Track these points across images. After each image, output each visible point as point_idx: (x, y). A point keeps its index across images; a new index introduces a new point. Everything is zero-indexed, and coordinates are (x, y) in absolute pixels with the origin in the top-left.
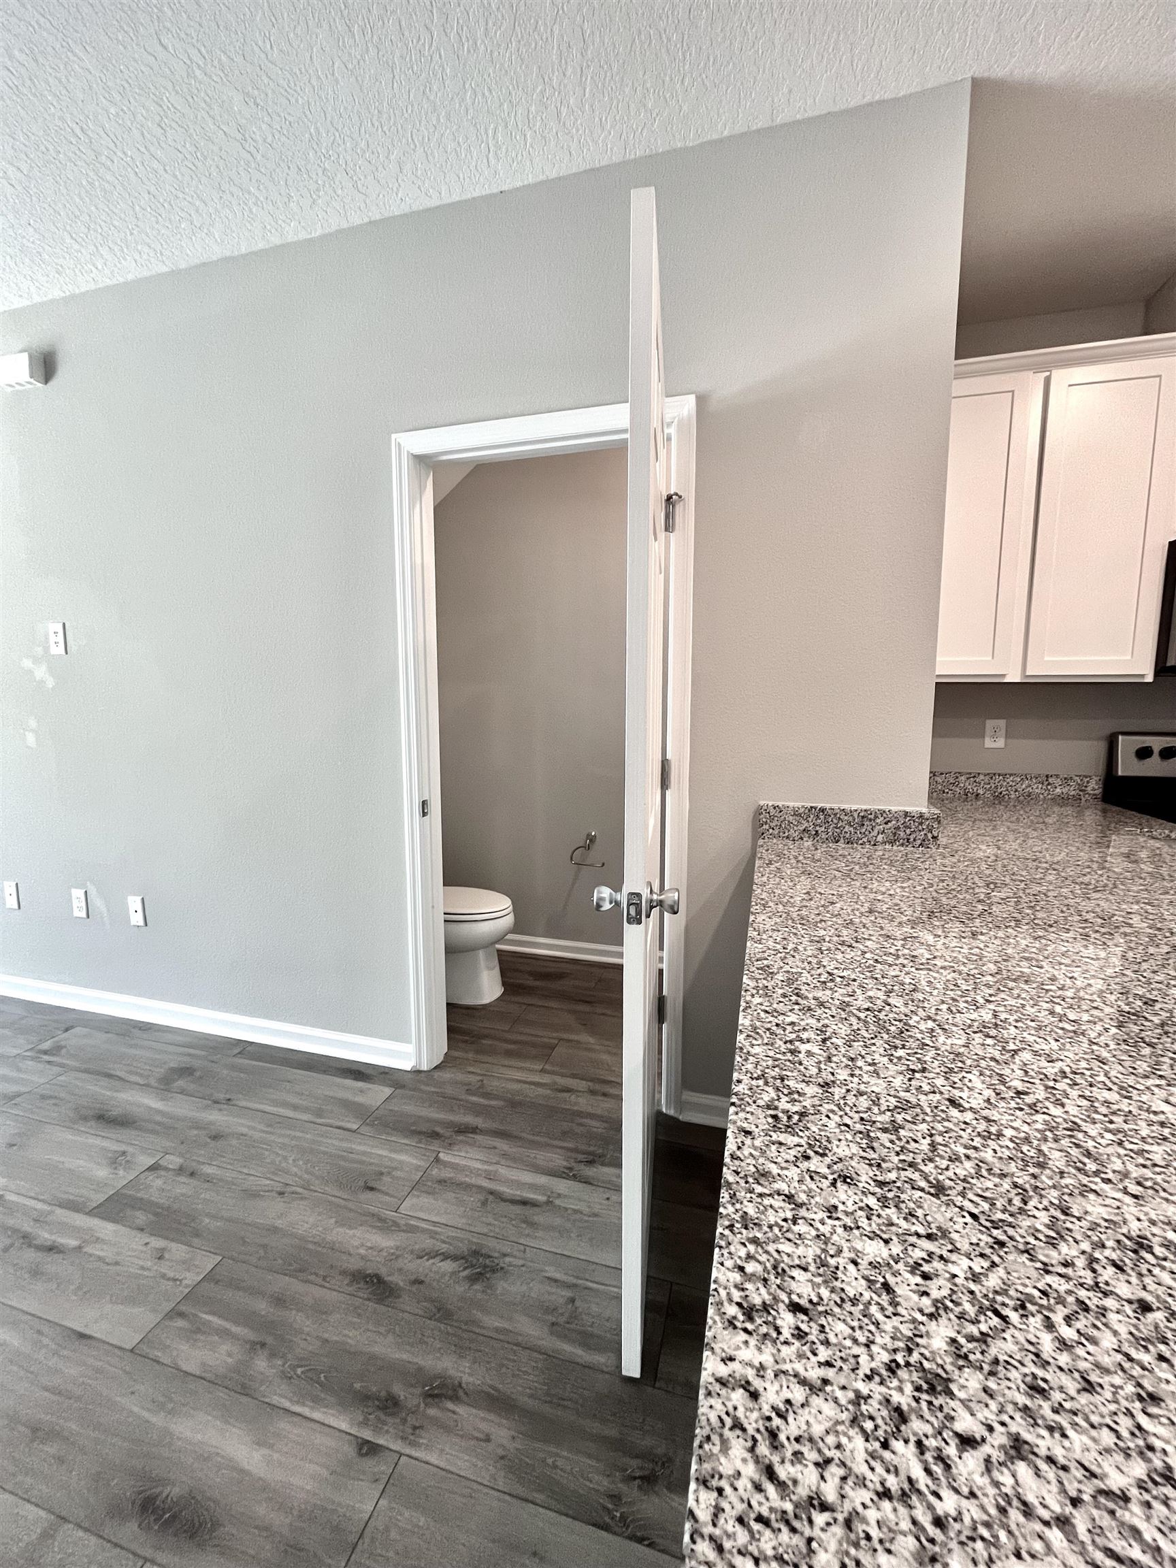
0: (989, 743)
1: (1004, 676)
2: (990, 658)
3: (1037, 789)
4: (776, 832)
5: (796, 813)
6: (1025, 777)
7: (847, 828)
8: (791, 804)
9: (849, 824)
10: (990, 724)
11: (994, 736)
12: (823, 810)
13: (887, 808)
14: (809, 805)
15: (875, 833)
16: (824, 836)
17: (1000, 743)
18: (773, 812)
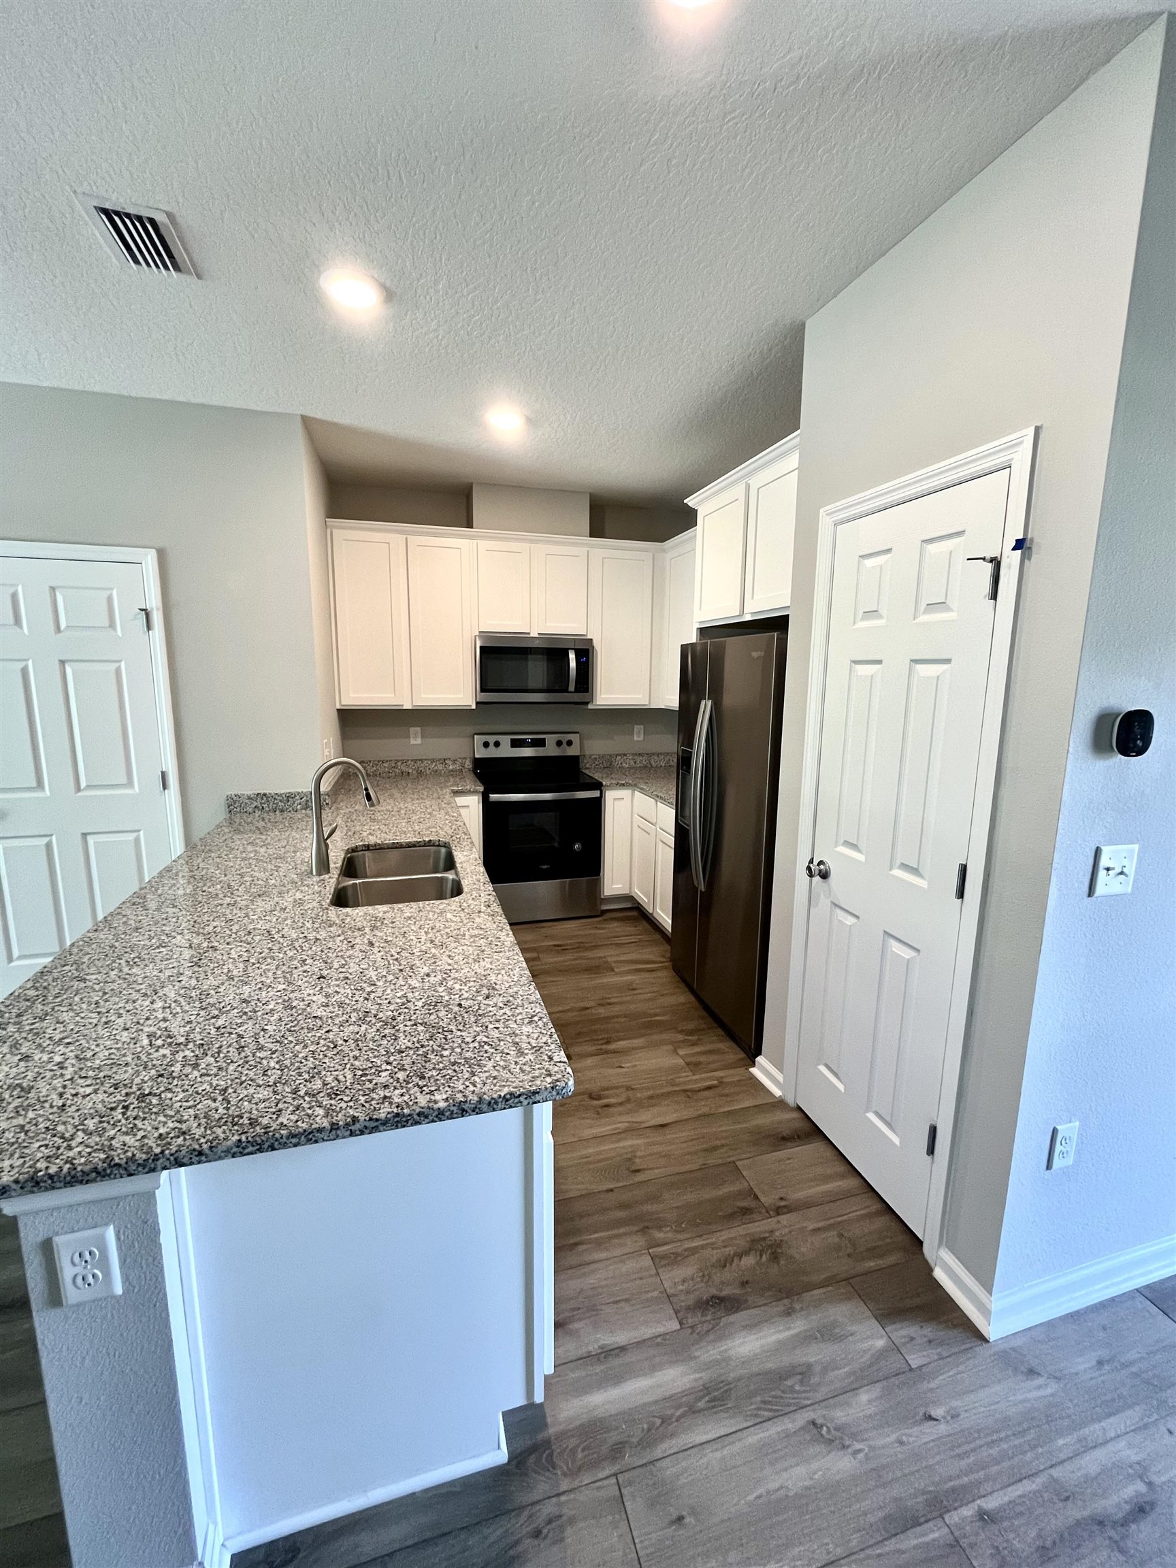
0: (413, 742)
1: (402, 705)
2: (393, 695)
3: (440, 767)
4: (238, 810)
5: (249, 798)
6: (433, 761)
7: (280, 804)
8: (245, 793)
9: (281, 801)
10: (412, 729)
11: (415, 737)
12: (265, 795)
13: (300, 791)
14: (256, 792)
15: (296, 805)
16: (267, 809)
17: (419, 741)
18: (235, 798)
